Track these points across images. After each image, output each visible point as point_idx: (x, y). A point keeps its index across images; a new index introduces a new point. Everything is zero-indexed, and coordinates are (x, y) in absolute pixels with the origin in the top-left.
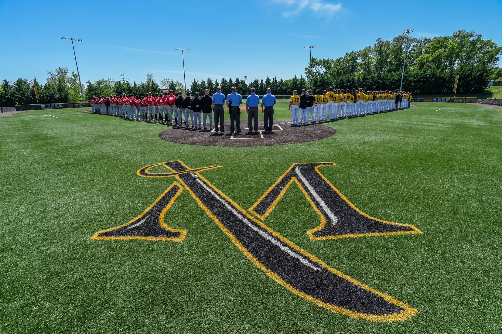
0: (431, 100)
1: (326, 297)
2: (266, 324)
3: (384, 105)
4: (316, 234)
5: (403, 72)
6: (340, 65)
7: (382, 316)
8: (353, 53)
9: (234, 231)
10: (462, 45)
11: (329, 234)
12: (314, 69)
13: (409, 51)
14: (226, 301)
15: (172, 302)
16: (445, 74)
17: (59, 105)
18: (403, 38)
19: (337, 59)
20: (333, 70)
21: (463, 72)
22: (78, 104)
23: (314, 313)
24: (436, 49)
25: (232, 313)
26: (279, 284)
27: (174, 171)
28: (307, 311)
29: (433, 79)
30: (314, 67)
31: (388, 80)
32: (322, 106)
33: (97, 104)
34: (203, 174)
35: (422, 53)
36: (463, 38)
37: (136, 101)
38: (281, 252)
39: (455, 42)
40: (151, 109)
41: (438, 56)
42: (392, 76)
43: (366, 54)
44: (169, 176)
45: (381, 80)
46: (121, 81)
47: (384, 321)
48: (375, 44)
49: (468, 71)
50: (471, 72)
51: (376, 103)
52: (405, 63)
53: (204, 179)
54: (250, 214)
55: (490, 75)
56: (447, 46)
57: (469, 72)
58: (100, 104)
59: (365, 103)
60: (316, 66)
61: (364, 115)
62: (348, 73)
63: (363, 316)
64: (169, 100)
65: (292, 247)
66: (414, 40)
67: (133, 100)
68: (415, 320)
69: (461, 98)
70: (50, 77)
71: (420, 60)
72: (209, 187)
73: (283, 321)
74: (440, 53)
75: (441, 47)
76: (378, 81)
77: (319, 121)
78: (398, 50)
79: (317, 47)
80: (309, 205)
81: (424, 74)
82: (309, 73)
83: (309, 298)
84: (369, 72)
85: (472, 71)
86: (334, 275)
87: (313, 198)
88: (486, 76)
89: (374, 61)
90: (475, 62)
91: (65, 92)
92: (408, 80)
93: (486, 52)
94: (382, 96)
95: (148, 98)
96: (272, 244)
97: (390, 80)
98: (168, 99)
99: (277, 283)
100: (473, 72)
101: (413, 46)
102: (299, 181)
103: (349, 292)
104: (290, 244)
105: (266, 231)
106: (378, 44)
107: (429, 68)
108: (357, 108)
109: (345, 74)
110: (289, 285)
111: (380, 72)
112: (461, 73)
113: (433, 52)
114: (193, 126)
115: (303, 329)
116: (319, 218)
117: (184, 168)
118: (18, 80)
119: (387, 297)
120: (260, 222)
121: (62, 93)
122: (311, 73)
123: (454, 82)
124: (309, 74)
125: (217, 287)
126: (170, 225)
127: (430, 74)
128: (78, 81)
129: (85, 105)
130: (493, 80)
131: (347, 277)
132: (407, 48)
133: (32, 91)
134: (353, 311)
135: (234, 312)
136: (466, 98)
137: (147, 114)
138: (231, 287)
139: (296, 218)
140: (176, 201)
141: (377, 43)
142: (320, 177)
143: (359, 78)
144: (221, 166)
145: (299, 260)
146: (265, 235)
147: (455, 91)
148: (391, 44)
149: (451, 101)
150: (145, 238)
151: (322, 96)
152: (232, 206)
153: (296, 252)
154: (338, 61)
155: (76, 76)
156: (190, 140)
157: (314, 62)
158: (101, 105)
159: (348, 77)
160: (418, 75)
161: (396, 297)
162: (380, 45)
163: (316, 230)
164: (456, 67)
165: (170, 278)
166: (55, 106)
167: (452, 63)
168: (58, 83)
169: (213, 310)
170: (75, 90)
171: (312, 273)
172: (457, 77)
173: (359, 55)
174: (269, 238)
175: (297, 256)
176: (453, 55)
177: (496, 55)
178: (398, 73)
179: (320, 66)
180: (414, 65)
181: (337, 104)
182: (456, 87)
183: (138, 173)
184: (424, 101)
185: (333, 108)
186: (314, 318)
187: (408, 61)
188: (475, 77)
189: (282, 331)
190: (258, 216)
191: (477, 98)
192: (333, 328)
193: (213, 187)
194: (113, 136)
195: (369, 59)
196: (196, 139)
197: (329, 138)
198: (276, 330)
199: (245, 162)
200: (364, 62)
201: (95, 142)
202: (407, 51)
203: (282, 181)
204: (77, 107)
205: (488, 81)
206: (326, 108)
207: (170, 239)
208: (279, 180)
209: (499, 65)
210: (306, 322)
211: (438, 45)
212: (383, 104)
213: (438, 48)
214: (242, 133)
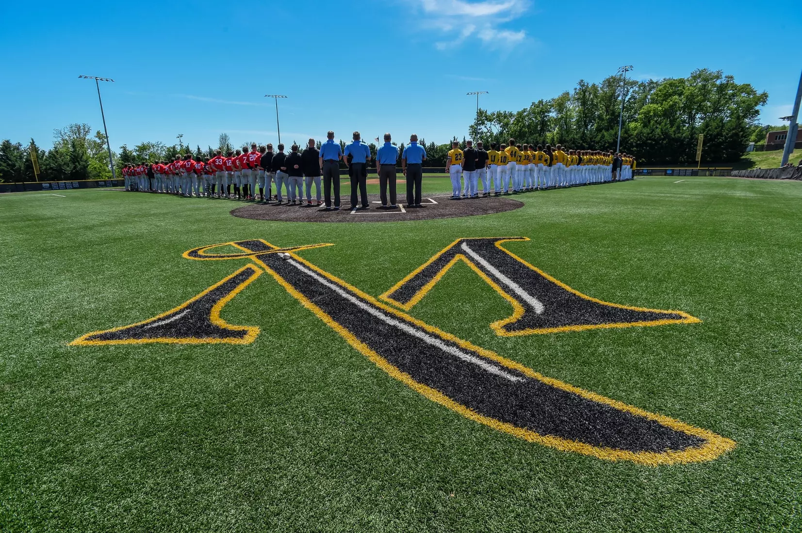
0: (663, 173)
1: (542, 425)
2: (418, 478)
3: (595, 173)
4: (508, 328)
5: (620, 132)
6: (522, 122)
7: (665, 454)
8: (543, 102)
9: (352, 326)
10: (705, 91)
11: (532, 327)
12: (482, 127)
13: (627, 99)
14: (330, 438)
15: (211, 443)
16: (683, 134)
17: (72, 184)
18: (617, 80)
19: (519, 112)
20: (513, 128)
21: (709, 130)
22: (105, 181)
23: (519, 454)
24: (667, 96)
25: (342, 461)
26: (441, 405)
27: (249, 252)
28: (504, 451)
29: (665, 142)
30: (483, 123)
31: (598, 143)
32: (499, 169)
33: (134, 175)
34: (301, 254)
35: (646, 102)
36: (706, 80)
37: (196, 166)
38: (443, 355)
39: (695, 86)
40: (221, 177)
41: (671, 106)
42: (603, 136)
43: (562, 104)
44: (239, 257)
45: (587, 143)
46: (176, 146)
47: (671, 463)
48: (576, 89)
49: (716, 128)
50: (720, 131)
51: (582, 170)
52: (622, 117)
53: (301, 259)
54: (382, 302)
55: (749, 135)
56: (683, 91)
57: (718, 130)
58: (138, 175)
59: (566, 169)
60: (486, 122)
61: (565, 187)
62: (536, 134)
63: (626, 455)
64: (250, 160)
65: (464, 346)
66: (634, 83)
67: (192, 164)
68: (735, 456)
69: (708, 170)
70: (60, 139)
71: (645, 113)
72: (310, 270)
73: (455, 473)
74: (673, 102)
75: (674, 93)
76: (582, 144)
77: (496, 193)
78: (611, 99)
79: (487, 92)
80: (490, 289)
81: (651, 133)
82: (476, 133)
83: (507, 428)
84: (568, 131)
85: (722, 129)
86: (551, 388)
87: (496, 280)
88: (742, 136)
89: (574, 114)
90: (726, 116)
91: (81, 163)
92: (627, 142)
93: (741, 101)
94: (592, 159)
95: (215, 159)
96: (425, 343)
97: (601, 143)
98: (248, 159)
99: (437, 404)
100: (724, 130)
101: (633, 92)
102: (469, 259)
103: (587, 415)
104: (460, 342)
105: (412, 325)
106: (580, 89)
107: (658, 126)
108: (554, 174)
109: (531, 134)
110: (463, 407)
111: (585, 131)
112: (706, 132)
113: (663, 100)
114: (289, 201)
115: (500, 485)
116: (510, 305)
117: (266, 248)
118: (4, 143)
119: (666, 421)
120: (401, 313)
121: (77, 164)
122: (479, 133)
123: (697, 145)
124: (476, 135)
125: (311, 414)
126: (229, 321)
127: (660, 134)
128: (105, 146)
129: (115, 184)
130: (753, 143)
131: (578, 391)
132: (624, 95)
133: (28, 160)
134: (601, 447)
135: (346, 458)
136: (715, 170)
137: (214, 186)
138: (341, 415)
139: (468, 306)
140: (248, 287)
141: (578, 87)
142: (506, 254)
143: (554, 140)
144: (332, 244)
145: (479, 367)
146: (411, 331)
147: (698, 158)
148: (599, 89)
149: (694, 174)
150: (176, 341)
151: (500, 152)
152: (349, 292)
153: (473, 354)
154: (520, 114)
155: (103, 137)
156: (283, 216)
157: (482, 117)
158: (139, 177)
159: (536, 139)
160: (643, 136)
161: (683, 420)
162: (582, 91)
163: (507, 321)
164: (699, 123)
165: (216, 401)
166: (65, 186)
167: (692, 118)
168: (71, 149)
169: (300, 456)
170: (101, 159)
171: (507, 385)
172: (701, 137)
173: (552, 106)
174: (419, 334)
175: (474, 360)
176: (692, 105)
177: (756, 106)
178: (612, 132)
179: (493, 123)
180: (636, 121)
181: (523, 167)
182: (699, 153)
183: (185, 255)
184: (654, 174)
185: (516, 173)
186: (522, 463)
187: (626, 114)
188: (726, 138)
189: (452, 490)
190: (397, 304)
191: (732, 170)
192: (565, 481)
193: (316, 268)
194: (154, 215)
195: (567, 112)
196: (292, 215)
197: (514, 211)
198: (439, 489)
199: (375, 239)
200: (560, 116)
201: (119, 222)
202: (624, 100)
203: (440, 259)
204: (102, 186)
205: (746, 145)
206: (505, 172)
207: (226, 340)
208: (434, 258)
209: (760, 121)
210: (506, 471)
211: (671, 91)
212: (593, 171)
213: (670, 95)
214: (371, 207)
